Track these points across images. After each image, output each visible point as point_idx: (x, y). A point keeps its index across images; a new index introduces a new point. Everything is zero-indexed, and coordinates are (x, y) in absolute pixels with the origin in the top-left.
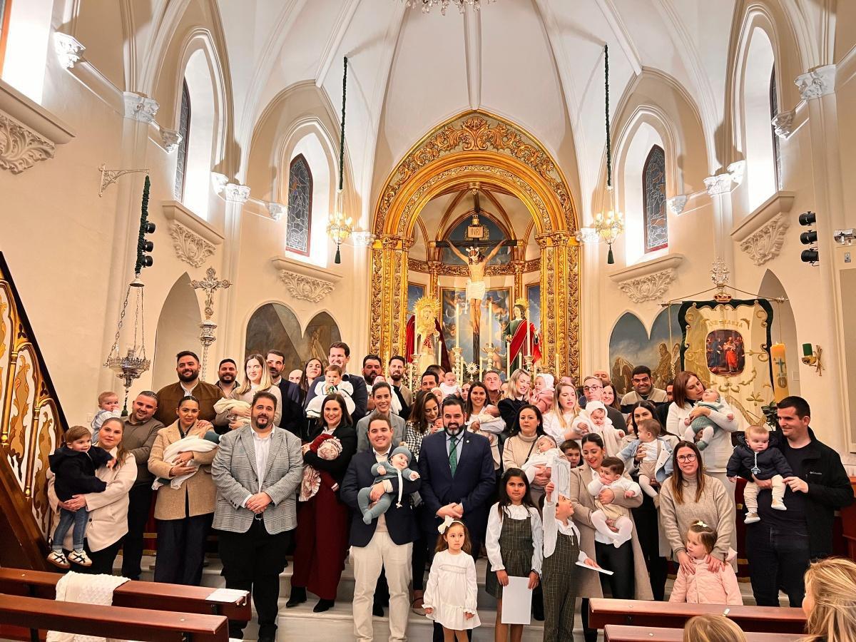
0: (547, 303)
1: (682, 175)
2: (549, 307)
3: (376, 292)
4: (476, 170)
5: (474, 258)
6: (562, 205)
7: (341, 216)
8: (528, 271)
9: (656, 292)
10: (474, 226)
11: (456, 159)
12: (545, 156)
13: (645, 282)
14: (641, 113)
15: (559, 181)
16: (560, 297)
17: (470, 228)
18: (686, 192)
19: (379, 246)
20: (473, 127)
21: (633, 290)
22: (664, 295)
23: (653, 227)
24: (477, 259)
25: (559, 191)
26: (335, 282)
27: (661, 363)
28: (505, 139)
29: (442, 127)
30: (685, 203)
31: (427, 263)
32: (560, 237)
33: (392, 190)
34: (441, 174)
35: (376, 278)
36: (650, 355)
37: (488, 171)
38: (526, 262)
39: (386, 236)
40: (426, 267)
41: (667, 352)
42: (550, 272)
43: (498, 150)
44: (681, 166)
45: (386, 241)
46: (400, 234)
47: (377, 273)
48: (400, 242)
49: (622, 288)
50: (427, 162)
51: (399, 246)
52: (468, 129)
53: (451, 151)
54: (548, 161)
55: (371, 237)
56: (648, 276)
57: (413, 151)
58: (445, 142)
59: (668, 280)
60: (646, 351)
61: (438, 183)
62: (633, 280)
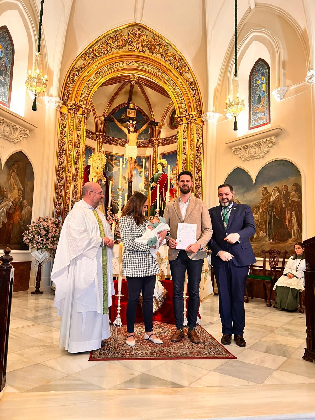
0: (182, 161)
1: (284, 74)
2: (183, 164)
3: (62, 143)
4: (137, 65)
5: (132, 129)
6: (194, 96)
7: (38, 71)
8: (162, 145)
9: (261, 153)
10: (131, 109)
11: (124, 55)
12: (183, 62)
13: (252, 147)
14: (253, 34)
15: (192, 80)
16: (191, 157)
17: (128, 110)
18: (287, 85)
19: (65, 110)
20: (136, 34)
21: (243, 152)
22: (266, 155)
23: (256, 113)
24: (133, 130)
25: (192, 87)
26: (31, 130)
27: (262, 200)
28: (157, 47)
29: (114, 32)
30: (286, 92)
31: (95, 134)
32: (192, 117)
33: (76, 71)
34: (113, 64)
35: (62, 134)
36: (255, 194)
37: (145, 67)
38: (161, 139)
39: (71, 102)
40: (95, 136)
41: (267, 192)
42: (185, 140)
43: (153, 54)
44: (284, 67)
45: (71, 106)
46: (82, 103)
47: (63, 130)
48: (81, 109)
49: (234, 151)
50: (102, 54)
51: (81, 111)
52: (132, 36)
53: (120, 49)
54: (185, 65)
55: (59, 102)
56: (256, 142)
57: (93, 45)
58: (116, 43)
59: (271, 145)
60: (251, 192)
61: (110, 71)
62: (244, 145)
